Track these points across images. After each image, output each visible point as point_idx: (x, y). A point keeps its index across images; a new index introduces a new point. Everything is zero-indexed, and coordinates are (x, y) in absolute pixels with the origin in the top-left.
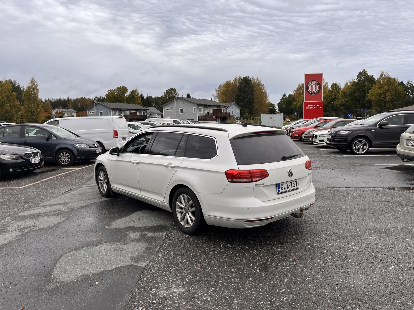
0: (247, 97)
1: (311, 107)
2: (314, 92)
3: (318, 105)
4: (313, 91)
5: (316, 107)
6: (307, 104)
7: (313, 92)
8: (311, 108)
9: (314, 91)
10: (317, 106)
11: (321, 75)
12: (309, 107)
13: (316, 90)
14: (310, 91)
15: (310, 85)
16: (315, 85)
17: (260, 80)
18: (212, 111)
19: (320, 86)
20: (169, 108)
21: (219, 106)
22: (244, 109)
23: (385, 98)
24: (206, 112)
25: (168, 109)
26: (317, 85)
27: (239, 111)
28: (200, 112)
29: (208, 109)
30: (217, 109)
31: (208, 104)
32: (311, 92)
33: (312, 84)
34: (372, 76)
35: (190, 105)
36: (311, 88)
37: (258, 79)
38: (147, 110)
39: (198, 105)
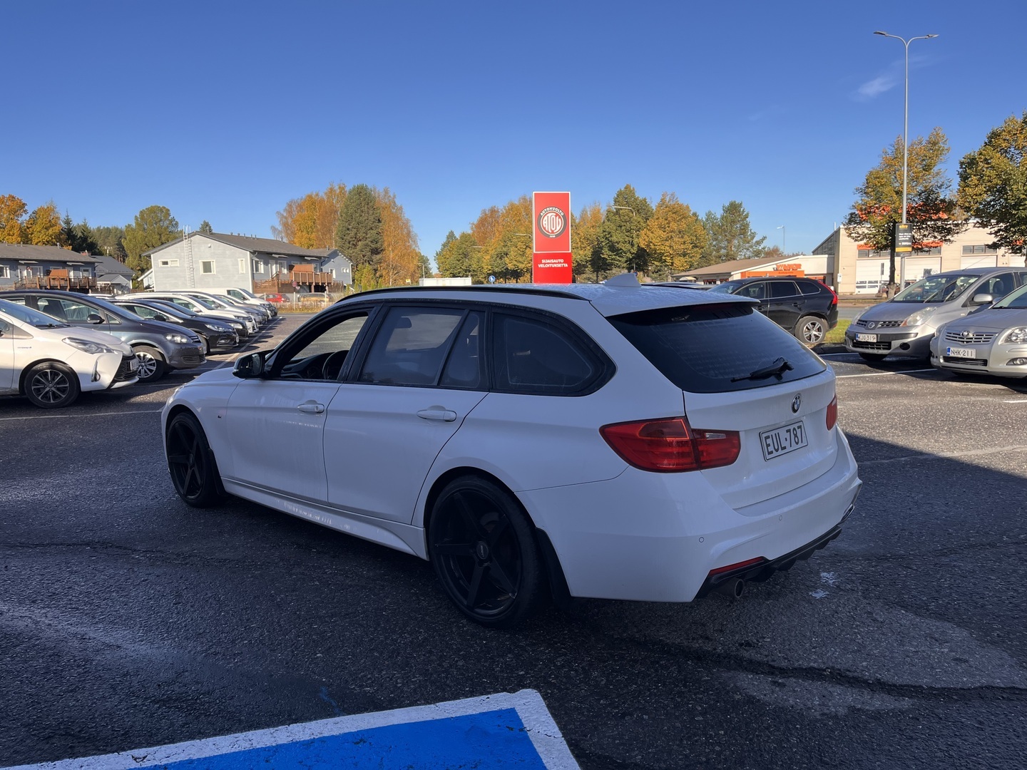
1: (548, 263)
2: (553, 232)
3: (562, 261)
5: (559, 264)
6: (538, 258)
7: (550, 231)
8: (548, 266)
9: (553, 229)
10: (561, 263)
12: (545, 264)
13: (558, 227)
14: (545, 228)
15: (546, 218)
16: (556, 216)
17: (392, 196)
18: (285, 270)
19: (565, 218)
20: (169, 260)
21: (302, 258)
22: (360, 266)
24: (273, 271)
25: (165, 263)
26: (560, 217)
27: (348, 271)
28: (257, 270)
29: (275, 264)
30: (298, 263)
31: (275, 251)
32: (548, 232)
33: (549, 215)
34: (645, 200)
35: (228, 252)
36: (546, 222)
37: (386, 192)
38: (96, 264)
39: (251, 253)
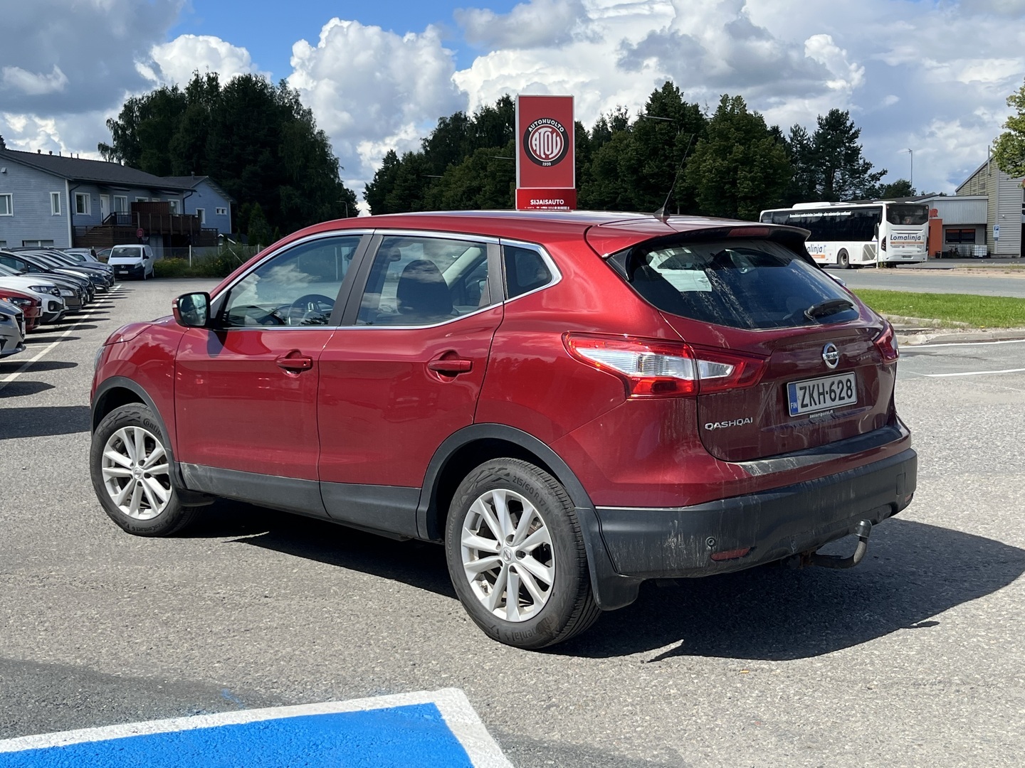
0: (251, 158)
2: (547, 156)
3: (562, 202)
4: (545, 153)
7: (544, 156)
9: (548, 153)
11: (569, 101)
13: (556, 151)
14: (535, 151)
15: (537, 134)
16: (552, 133)
18: (125, 210)
21: (154, 191)
22: (246, 205)
23: (734, 183)
24: (105, 211)
26: (558, 135)
27: (225, 213)
28: (80, 209)
29: (111, 199)
30: (147, 199)
31: (111, 180)
32: (540, 156)
33: (542, 131)
34: (696, 106)
35: (34, 180)
39: (70, 182)
